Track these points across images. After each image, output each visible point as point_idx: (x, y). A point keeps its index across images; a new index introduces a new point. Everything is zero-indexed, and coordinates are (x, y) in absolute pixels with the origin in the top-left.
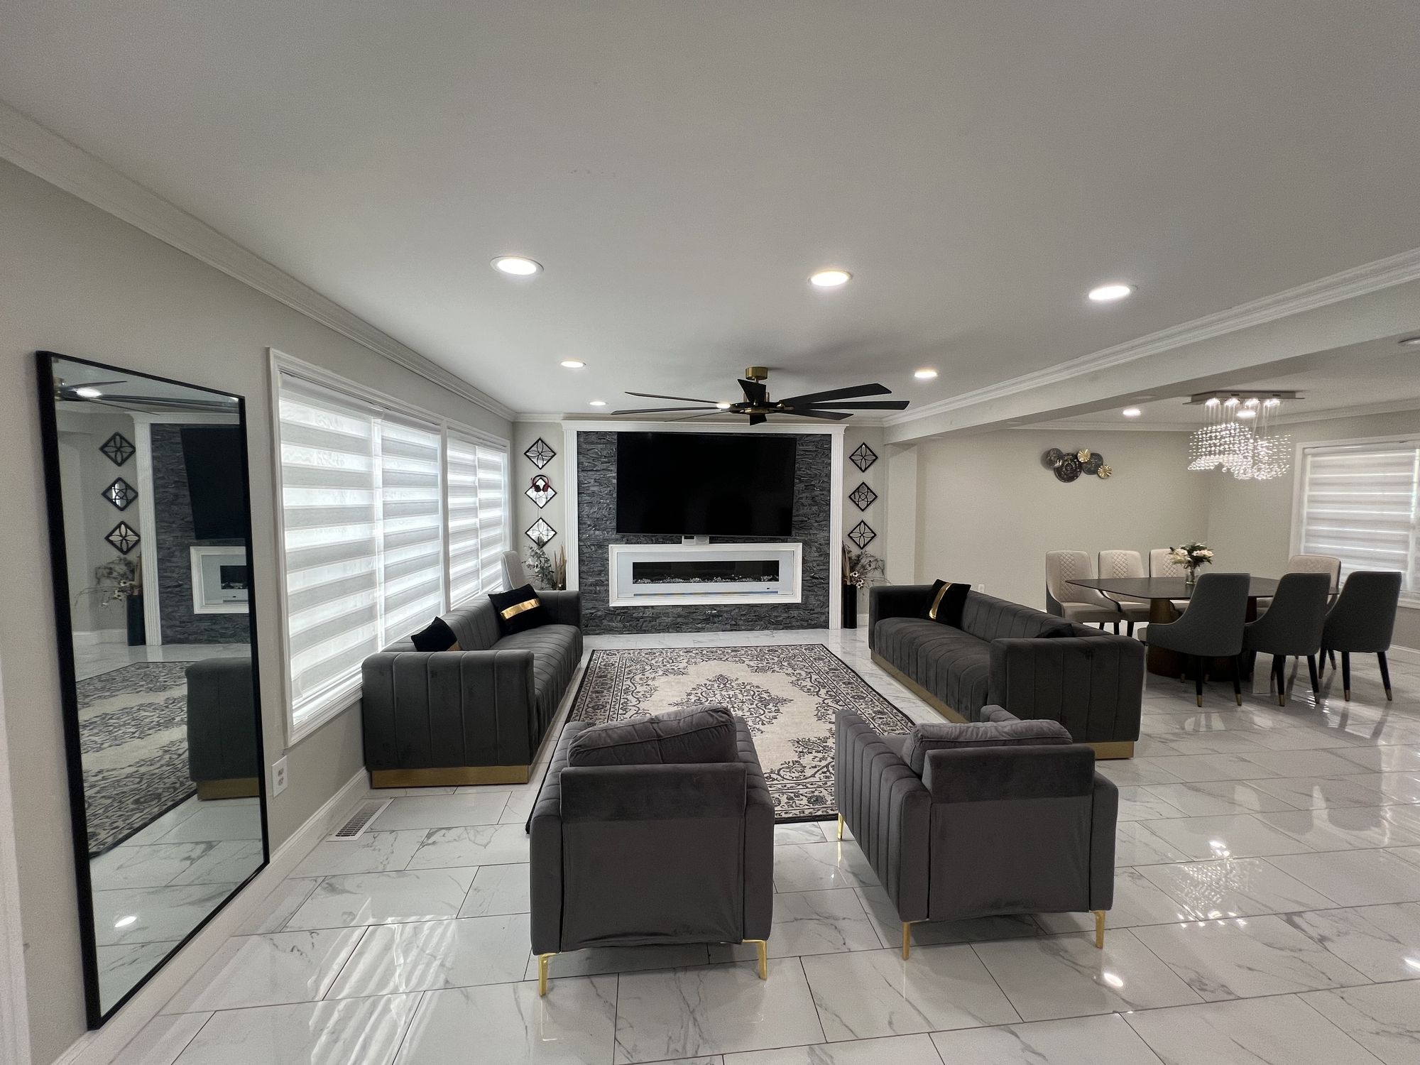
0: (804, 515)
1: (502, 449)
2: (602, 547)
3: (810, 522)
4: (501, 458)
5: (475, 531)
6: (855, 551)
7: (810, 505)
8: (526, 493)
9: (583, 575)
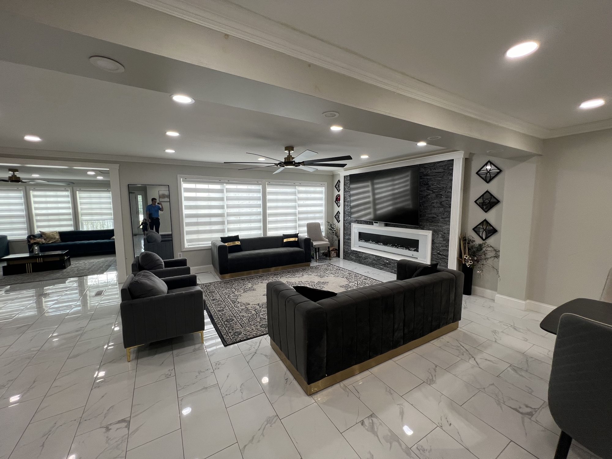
1: (321, 186)
2: (350, 224)
3: (438, 218)
4: (323, 189)
5: (295, 214)
6: (478, 241)
7: (438, 207)
8: (335, 201)
9: (345, 235)
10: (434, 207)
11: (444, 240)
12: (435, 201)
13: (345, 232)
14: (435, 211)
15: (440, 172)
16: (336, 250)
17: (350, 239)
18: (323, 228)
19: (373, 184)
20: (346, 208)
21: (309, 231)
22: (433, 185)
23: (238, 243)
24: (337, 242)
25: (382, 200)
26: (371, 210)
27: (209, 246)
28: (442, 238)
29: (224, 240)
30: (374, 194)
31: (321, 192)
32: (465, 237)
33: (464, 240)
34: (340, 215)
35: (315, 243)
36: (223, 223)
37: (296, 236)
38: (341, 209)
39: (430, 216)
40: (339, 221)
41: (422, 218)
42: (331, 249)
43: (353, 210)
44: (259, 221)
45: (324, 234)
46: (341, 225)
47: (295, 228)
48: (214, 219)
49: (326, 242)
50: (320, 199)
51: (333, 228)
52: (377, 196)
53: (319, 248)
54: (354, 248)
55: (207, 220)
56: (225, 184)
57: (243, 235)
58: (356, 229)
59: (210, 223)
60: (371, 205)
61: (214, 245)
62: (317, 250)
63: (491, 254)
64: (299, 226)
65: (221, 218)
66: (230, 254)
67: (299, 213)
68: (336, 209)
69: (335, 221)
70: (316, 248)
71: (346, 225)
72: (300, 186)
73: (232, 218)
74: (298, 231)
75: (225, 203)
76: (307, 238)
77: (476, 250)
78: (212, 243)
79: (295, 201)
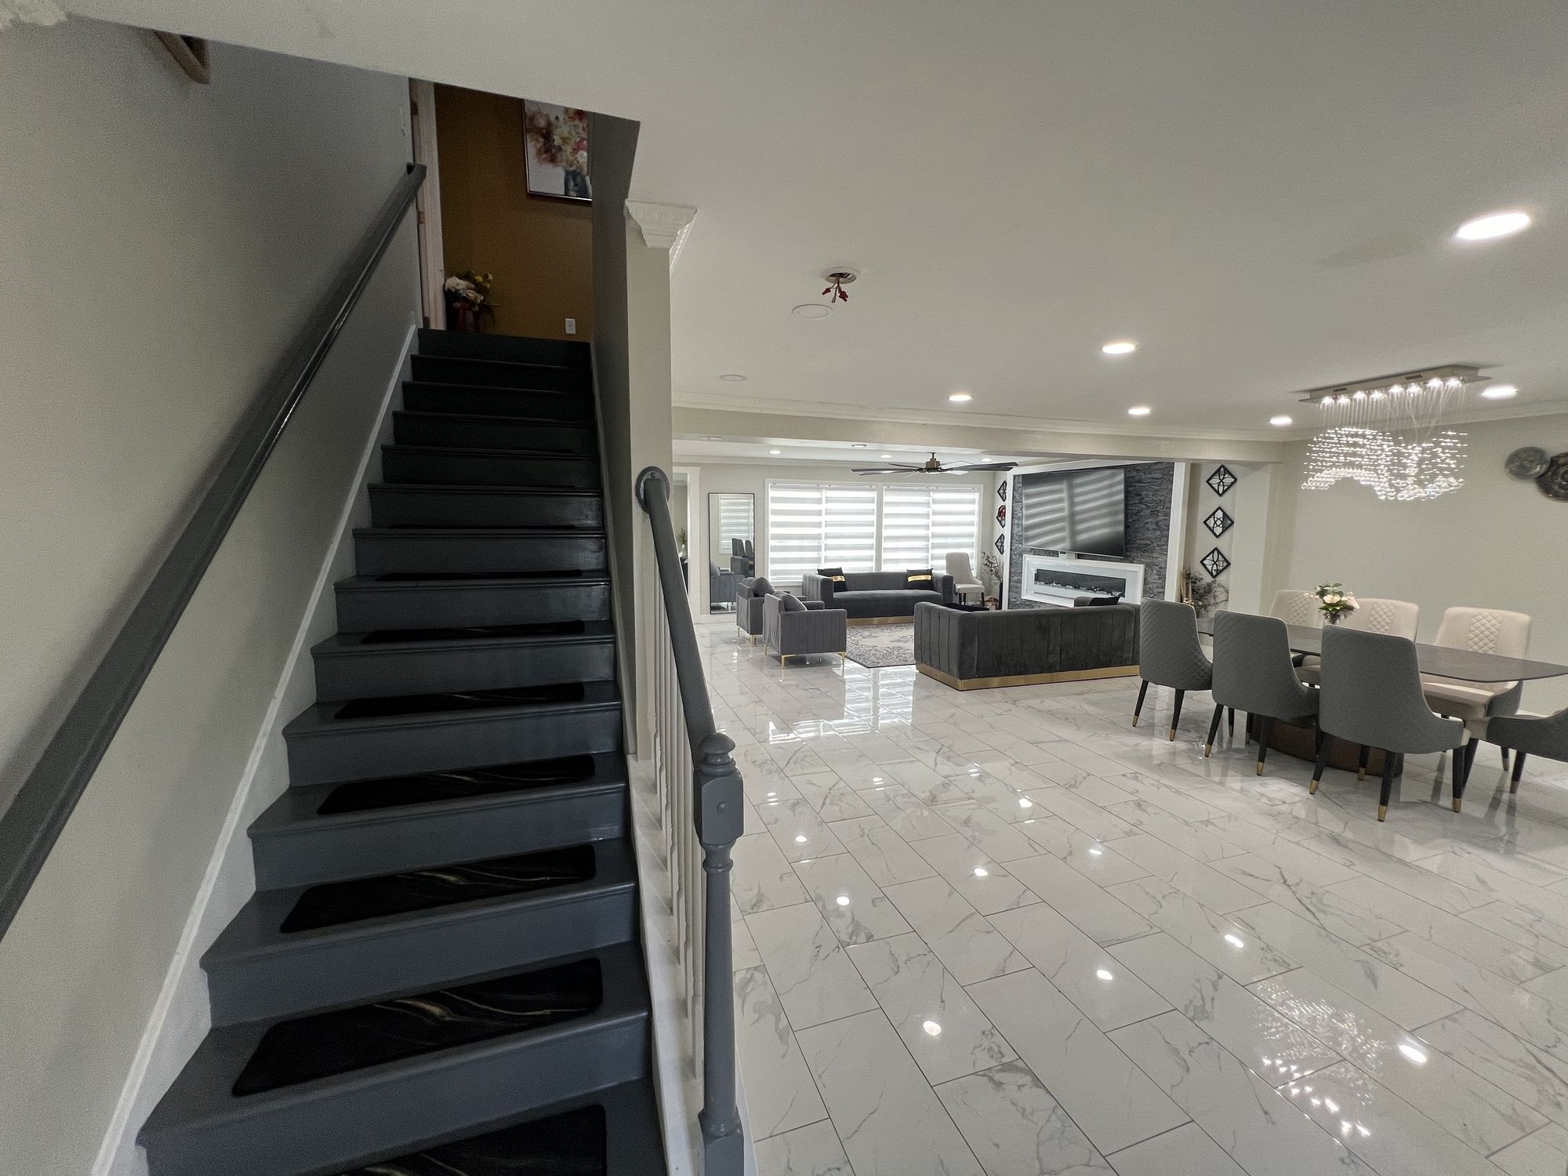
0: (1149, 539)
1: (973, 491)
2: (1022, 555)
3: (1152, 545)
4: (976, 496)
5: (926, 538)
6: (1208, 579)
7: (1154, 529)
8: (997, 518)
9: (1012, 574)
10: (1148, 529)
11: (1160, 578)
12: (1150, 520)
13: (1013, 570)
14: (1149, 535)
15: (1158, 479)
16: (996, 600)
17: (1020, 581)
18: (973, 563)
19: (1071, 487)
20: (1016, 529)
21: (948, 568)
22: (1147, 496)
23: (839, 578)
24: (997, 587)
25: (1087, 515)
26: (1065, 534)
27: (800, 582)
28: (1158, 575)
29: (821, 572)
30: (1072, 504)
31: (972, 502)
32: (1188, 573)
33: (1188, 577)
34: (1005, 541)
35: (958, 586)
36: (818, 549)
37: (929, 572)
38: (1007, 532)
39: (1142, 542)
40: (1002, 552)
42: (986, 599)
43: (1031, 533)
44: (869, 547)
45: (974, 573)
46: (1005, 559)
47: (926, 560)
48: (806, 543)
49: (979, 585)
50: (972, 513)
51: (992, 563)
52: (1078, 508)
53: (965, 594)
56: (824, 491)
57: (848, 568)
58: (1033, 563)
59: (801, 549)
60: (1066, 524)
61: (809, 579)
62: (963, 596)
63: (1221, 597)
64: (934, 558)
65: (817, 541)
66: (835, 592)
67: (934, 536)
68: (999, 530)
69: (996, 552)
70: (960, 594)
71: (1014, 557)
72: (937, 491)
73: (830, 542)
74: (932, 566)
75: (823, 519)
76: (946, 576)
77: (1202, 591)
78: (805, 577)
79: (927, 516)
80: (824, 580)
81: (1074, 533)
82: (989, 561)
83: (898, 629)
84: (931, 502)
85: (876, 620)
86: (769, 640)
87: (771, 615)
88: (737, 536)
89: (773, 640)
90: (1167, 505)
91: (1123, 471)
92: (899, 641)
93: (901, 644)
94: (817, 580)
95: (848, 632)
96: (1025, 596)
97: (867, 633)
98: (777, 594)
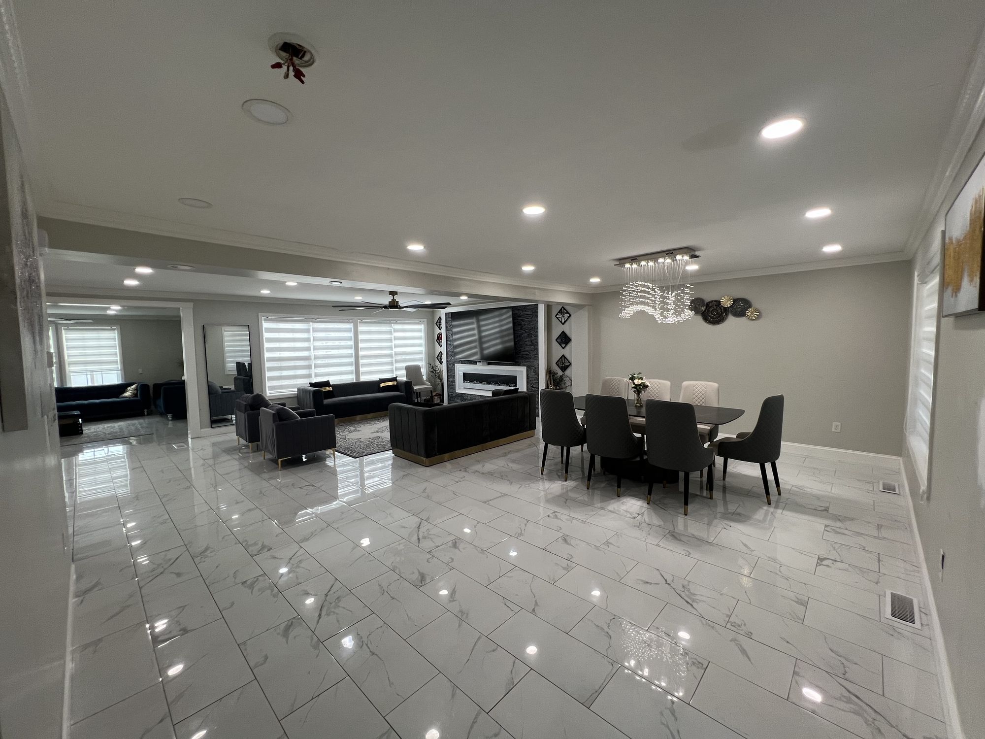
0: (527, 351)
1: (420, 323)
2: (454, 365)
3: (530, 355)
4: (422, 327)
5: (391, 356)
6: (560, 373)
7: (530, 345)
8: (437, 341)
9: (449, 377)
10: (527, 345)
11: (535, 374)
12: (527, 340)
13: (449, 374)
14: (527, 348)
15: (530, 315)
16: (439, 395)
17: (454, 381)
18: (424, 371)
19: (478, 321)
20: (449, 348)
21: (407, 375)
22: (525, 325)
23: (328, 389)
24: (440, 386)
25: (489, 338)
26: (477, 350)
27: (295, 394)
28: (534, 372)
29: (312, 385)
30: (480, 332)
31: (420, 331)
32: (551, 371)
33: (550, 372)
34: (443, 356)
35: (415, 388)
36: (309, 367)
37: (394, 379)
38: (443, 349)
39: (524, 353)
40: (441, 363)
41: (518, 355)
42: (433, 394)
43: (458, 350)
44: (350, 364)
45: (425, 378)
46: (444, 367)
47: (392, 371)
48: (299, 363)
49: (428, 385)
50: (420, 338)
51: (435, 370)
52: (484, 334)
53: (420, 393)
54: (459, 390)
55: (292, 363)
56: (311, 323)
57: (334, 380)
58: (461, 369)
59: (295, 367)
60: (477, 344)
61: (302, 391)
62: (418, 394)
63: (568, 383)
64: (397, 369)
65: (308, 361)
66: (325, 399)
67: (396, 354)
68: (438, 349)
69: (438, 363)
70: (417, 393)
71: (449, 366)
72: (396, 323)
73: (319, 362)
74: (396, 375)
75: (311, 344)
76: (406, 382)
77: (558, 380)
78: (299, 390)
79: (390, 340)
80: (314, 391)
81: (482, 349)
82: (434, 370)
83: (376, 422)
84: (393, 331)
85: (358, 417)
86: (266, 447)
87: (267, 426)
88: (240, 360)
89: (270, 448)
90: (536, 330)
91: (511, 310)
92: (377, 432)
93: (379, 434)
94: (309, 391)
95: (336, 429)
96: (458, 391)
97: (352, 428)
98: (271, 408)
